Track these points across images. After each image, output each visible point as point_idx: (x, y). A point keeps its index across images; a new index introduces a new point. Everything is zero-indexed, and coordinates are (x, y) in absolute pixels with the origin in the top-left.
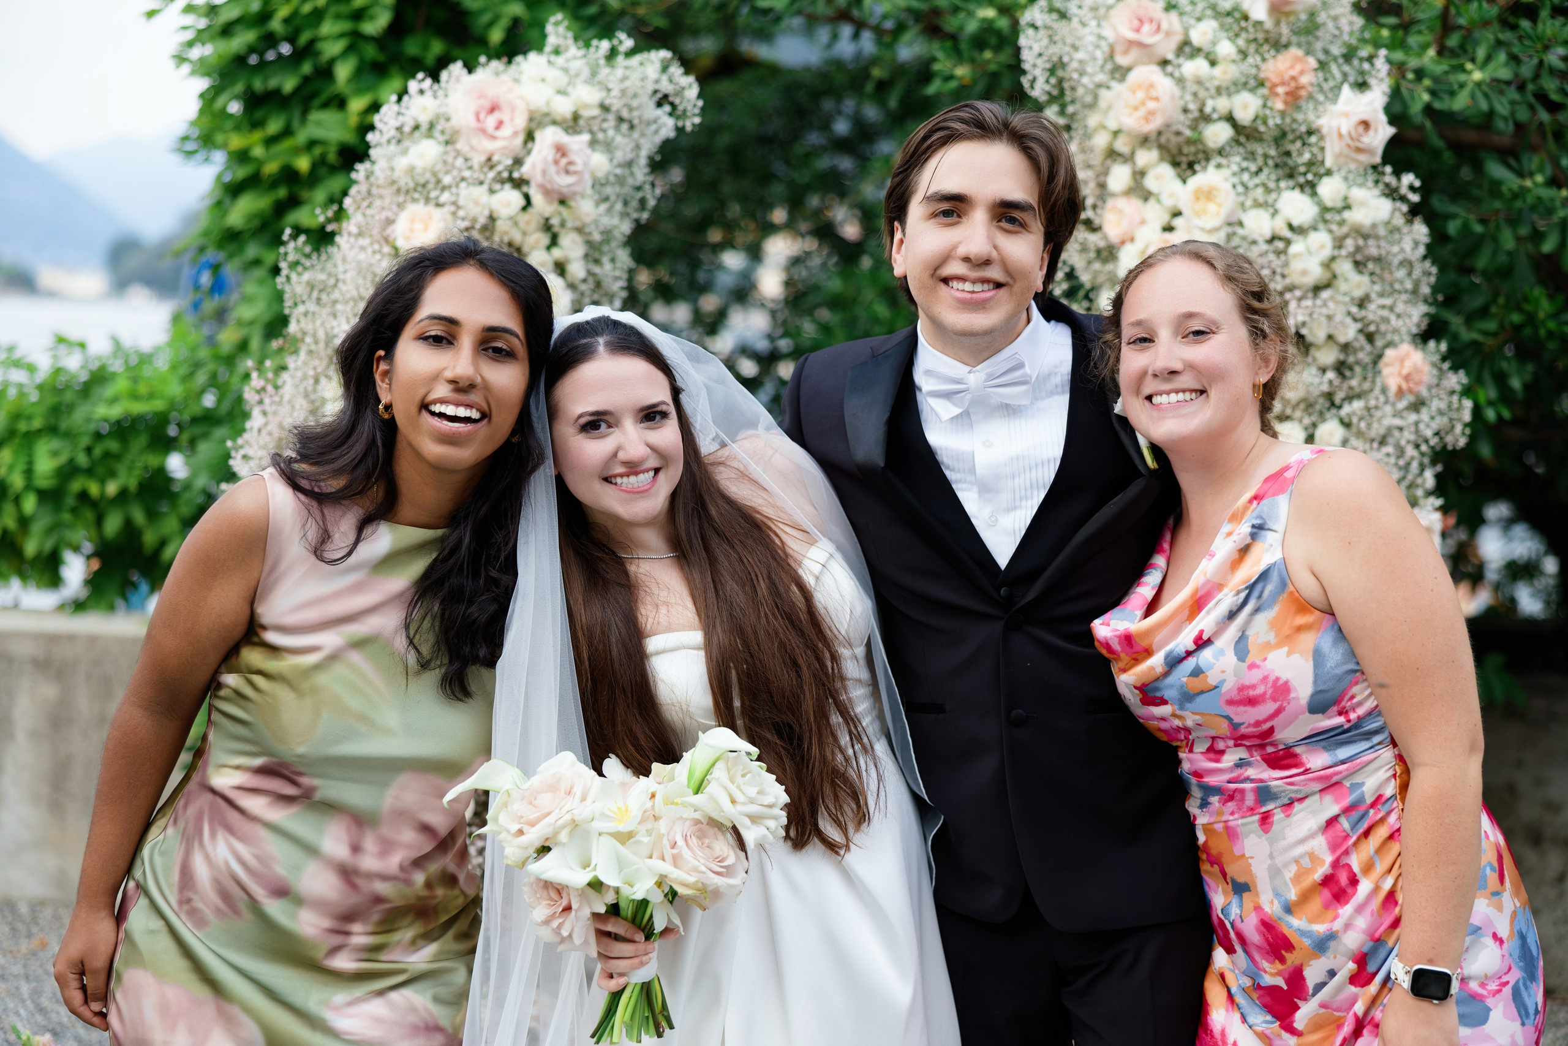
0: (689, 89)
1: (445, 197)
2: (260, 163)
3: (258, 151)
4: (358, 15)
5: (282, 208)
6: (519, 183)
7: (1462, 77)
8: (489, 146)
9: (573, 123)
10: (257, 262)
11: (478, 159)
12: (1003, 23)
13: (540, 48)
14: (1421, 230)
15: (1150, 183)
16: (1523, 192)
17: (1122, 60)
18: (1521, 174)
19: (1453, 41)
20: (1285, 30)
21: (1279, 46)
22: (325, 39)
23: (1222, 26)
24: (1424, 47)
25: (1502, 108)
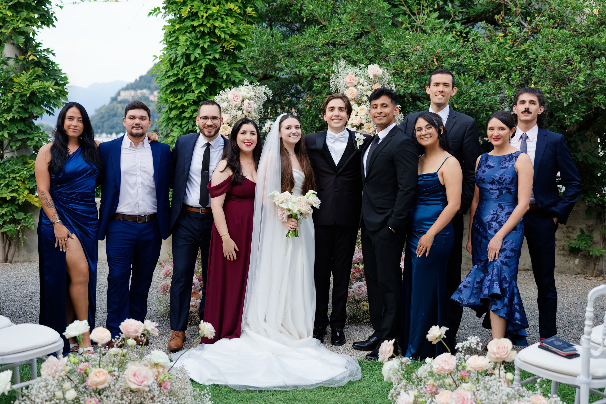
0: (270, 92)
1: (229, 112)
2: (177, 104)
3: (177, 102)
4: (196, 74)
5: (181, 113)
6: (242, 109)
7: (410, 87)
8: (236, 103)
9: (250, 99)
10: (176, 124)
11: (234, 106)
12: (327, 77)
13: (243, 85)
14: (402, 115)
15: (353, 107)
16: (423, 107)
17: (347, 85)
18: (423, 104)
19: (409, 80)
20: (376, 80)
21: (375, 83)
22: (190, 79)
23: (366, 79)
24: (403, 82)
25: (418, 92)
